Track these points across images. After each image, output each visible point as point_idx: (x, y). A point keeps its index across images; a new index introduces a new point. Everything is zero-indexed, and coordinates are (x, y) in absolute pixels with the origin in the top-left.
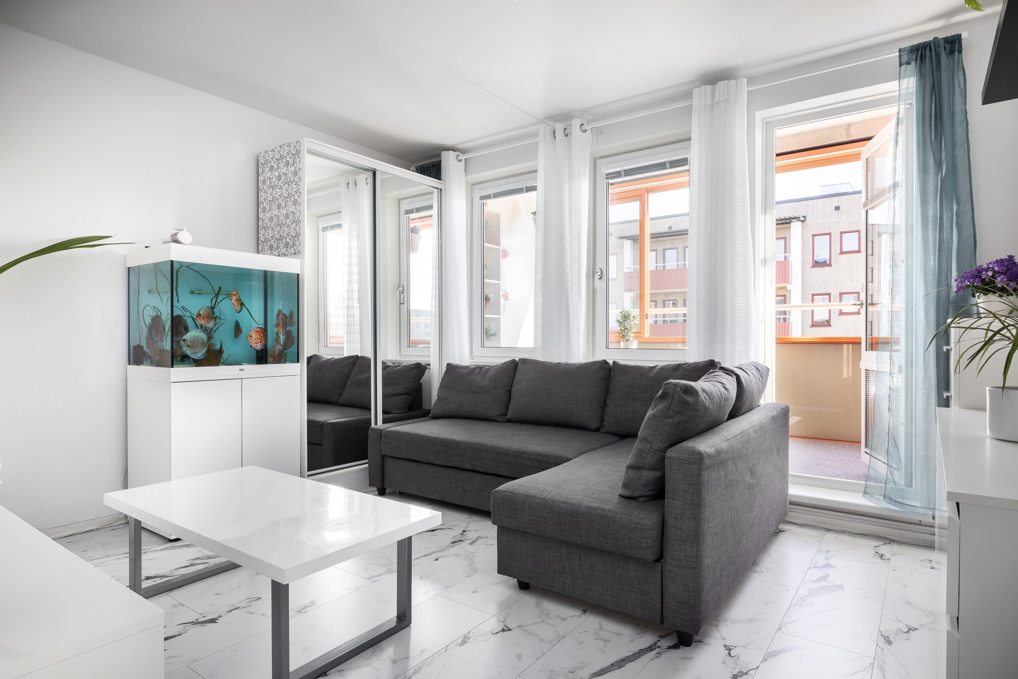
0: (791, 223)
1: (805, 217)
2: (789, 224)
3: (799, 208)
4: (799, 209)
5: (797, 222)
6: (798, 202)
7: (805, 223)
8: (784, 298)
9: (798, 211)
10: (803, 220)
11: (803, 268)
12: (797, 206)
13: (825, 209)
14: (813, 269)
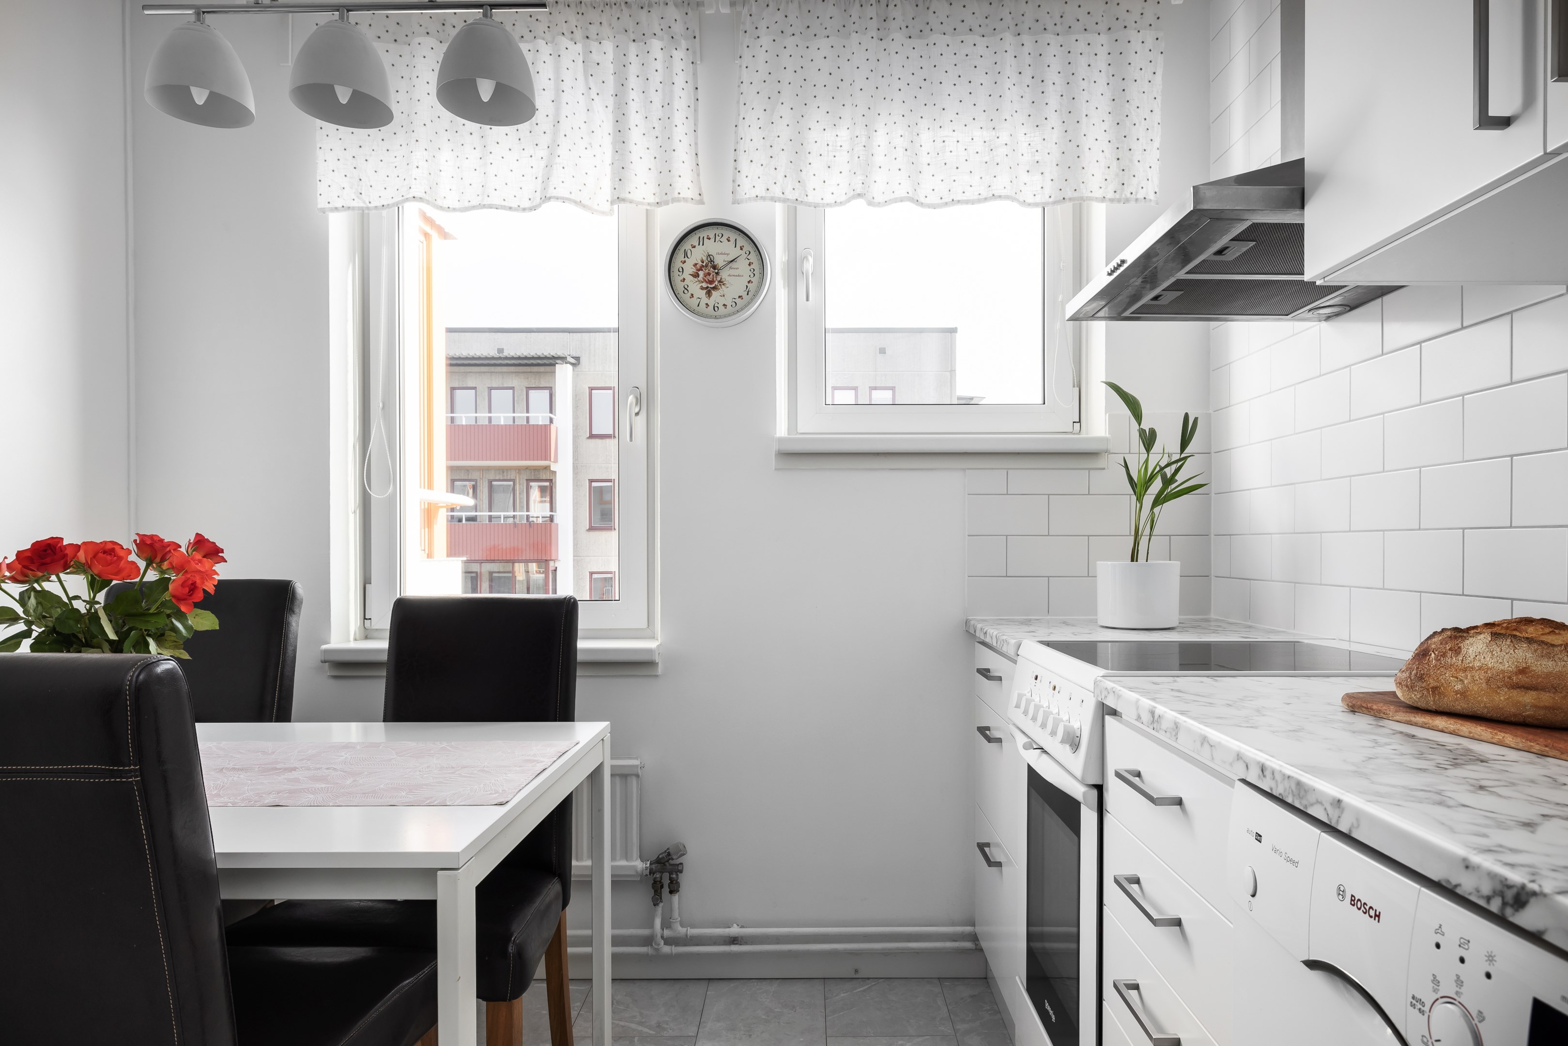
0: (557, 365)
1: (577, 359)
2: (552, 367)
3: (570, 343)
4: (570, 345)
5: (565, 365)
6: (568, 333)
7: (578, 368)
8: (550, 484)
9: (569, 347)
10: (576, 362)
11: (575, 438)
12: (568, 339)
13: (606, 349)
14: (589, 440)
